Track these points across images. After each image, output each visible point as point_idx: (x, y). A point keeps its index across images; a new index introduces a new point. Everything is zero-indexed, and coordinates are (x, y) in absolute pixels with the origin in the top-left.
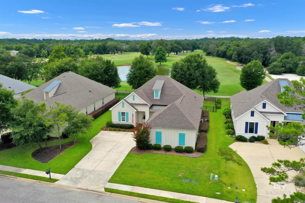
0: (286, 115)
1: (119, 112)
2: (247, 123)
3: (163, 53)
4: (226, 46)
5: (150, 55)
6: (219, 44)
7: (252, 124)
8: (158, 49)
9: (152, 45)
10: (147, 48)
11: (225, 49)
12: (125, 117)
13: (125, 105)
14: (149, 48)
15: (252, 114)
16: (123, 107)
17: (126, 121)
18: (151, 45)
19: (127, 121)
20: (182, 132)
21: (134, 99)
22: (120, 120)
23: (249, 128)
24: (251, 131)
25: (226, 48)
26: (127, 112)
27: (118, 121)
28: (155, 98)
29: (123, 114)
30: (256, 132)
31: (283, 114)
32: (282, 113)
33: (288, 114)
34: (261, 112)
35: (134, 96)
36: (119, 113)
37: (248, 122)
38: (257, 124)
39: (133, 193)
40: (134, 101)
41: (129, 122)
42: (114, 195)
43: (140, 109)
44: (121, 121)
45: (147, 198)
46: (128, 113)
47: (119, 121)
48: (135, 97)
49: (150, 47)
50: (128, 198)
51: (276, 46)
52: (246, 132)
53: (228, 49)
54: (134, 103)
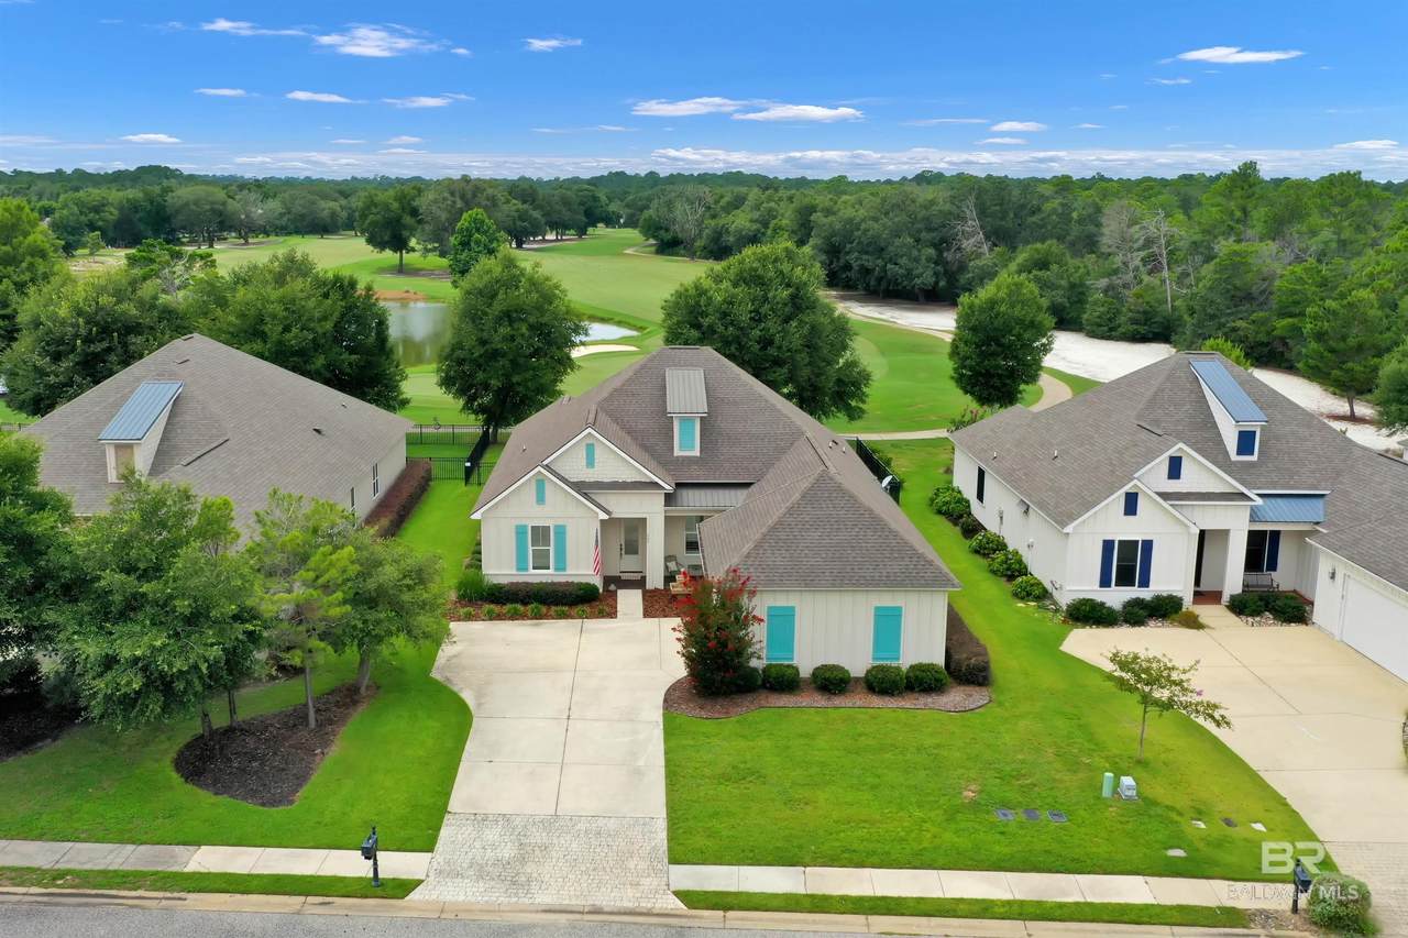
0: (1259, 501)
1: (517, 527)
2: (1108, 546)
3: (491, 241)
4: (759, 213)
5: (413, 250)
6: (717, 202)
7: (1128, 547)
8: (466, 224)
9: (423, 203)
10: (398, 220)
11: (755, 226)
12: (552, 548)
13: (549, 490)
14: (408, 220)
15: (1131, 504)
16: (541, 500)
17: (556, 569)
18: (415, 204)
19: (561, 566)
20: (887, 600)
21: (590, 463)
22: (521, 566)
23: (1118, 566)
24: (1126, 578)
25: (756, 221)
26: (560, 523)
27: (514, 572)
28: (677, 452)
29: (541, 534)
30: (1145, 583)
31: (1250, 499)
32: (1243, 496)
33: (1268, 501)
34: (1165, 496)
35: (590, 448)
36: (520, 531)
37: (1113, 542)
38: (1148, 545)
39: (826, 898)
40: (591, 471)
41: (568, 572)
42: (742, 919)
43: (625, 507)
44: (527, 569)
45: (903, 915)
46: (564, 527)
47: (518, 569)
48: (598, 452)
49: (414, 212)
50: (814, 922)
51: (982, 213)
52: (1105, 582)
54: (592, 480)
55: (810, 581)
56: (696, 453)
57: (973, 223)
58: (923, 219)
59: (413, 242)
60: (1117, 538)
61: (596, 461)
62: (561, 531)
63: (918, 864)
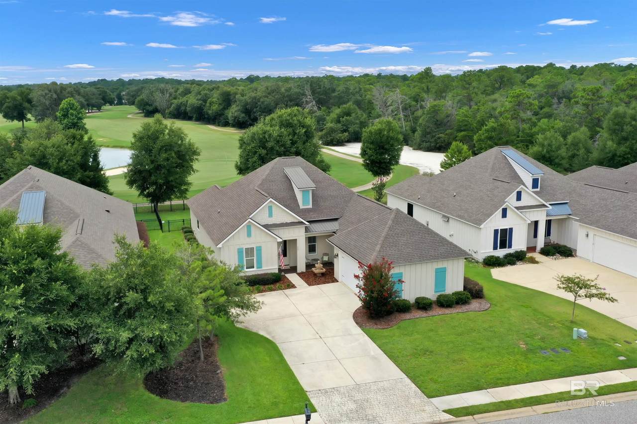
0: (550, 207)
1: (238, 249)
2: (496, 231)
4: (200, 96)
6: (176, 92)
7: (504, 231)
8: (65, 106)
11: (200, 102)
12: (255, 258)
13: (253, 229)
15: (504, 215)
16: (249, 235)
17: (257, 268)
19: (260, 266)
20: (440, 265)
21: (271, 215)
23: (500, 240)
24: (503, 246)
25: (200, 100)
26: (258, 245)
28: (301, 207)
29: (249, 251)
30: (510, 247)
31: (547, 207)
32: (544, 206)
33: (554, 207)
34: (518, 208)
35: (270, 208)
36: (240, 251)
37: (498, 230)
38: (511, 230)
40: (271, 219)
41: (263, 268)
42: (482, 418)
43: (287, 234)
44: (244, 269)
46: (260, 247)
48: (274, 209)
49: (29, 101)
51: (313, 92)
52: (495, 248)
53: (205, 101)
54: (271, 223)
55: (410, 260)
56: (310, 206)
57: (309, 97)
58: (287, 96)
59: (29, 116)
60: (500, 228)
61: (273, 214)
62: (259, 249)
63: (531, 380)
